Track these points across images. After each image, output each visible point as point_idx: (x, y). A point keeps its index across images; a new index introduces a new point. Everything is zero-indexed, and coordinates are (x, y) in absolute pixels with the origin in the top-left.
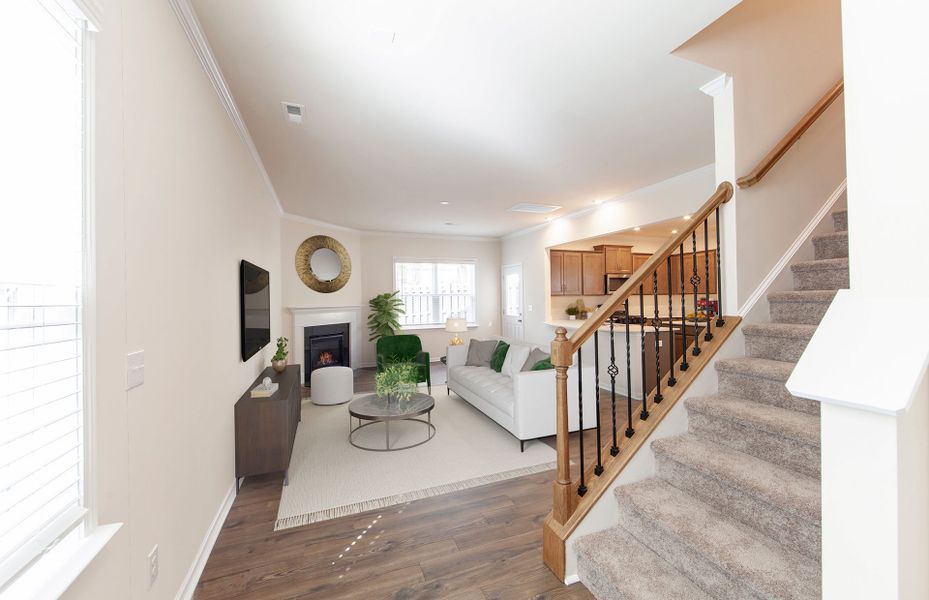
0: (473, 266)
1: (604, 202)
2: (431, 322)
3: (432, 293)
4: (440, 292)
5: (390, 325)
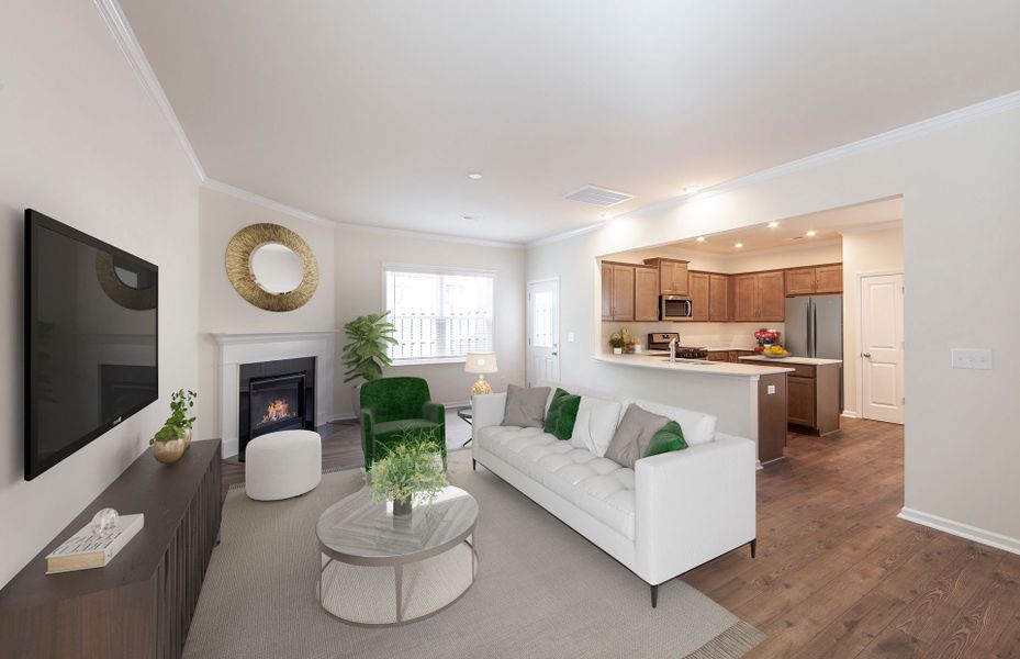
0: (491, 280)
1: (700, 191)
2: (434, 355)
3: (437, 315)
4: (447, 314)
5: (376, 359)
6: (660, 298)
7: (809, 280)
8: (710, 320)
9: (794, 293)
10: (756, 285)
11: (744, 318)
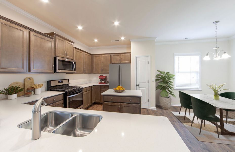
6: (55, 58)
7: (118, 58)
8: (84, 72)
9: (114, 63)
10: (101, 59)
11: (97, 72)
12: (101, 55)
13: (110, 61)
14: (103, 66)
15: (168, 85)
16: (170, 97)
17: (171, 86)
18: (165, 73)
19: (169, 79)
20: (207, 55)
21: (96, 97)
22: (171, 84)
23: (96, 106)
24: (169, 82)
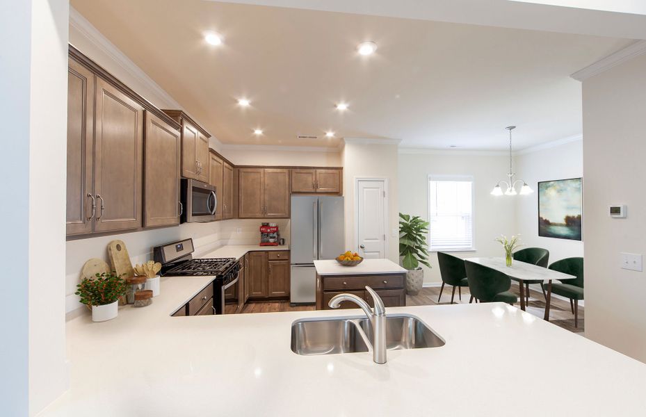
6: (183, 183)
7: (310, 179)
8: (224, 217)
9: (297, 191)
10: (262, 180)
11: (250, 215)
12: (262, 170)
13: (287, 186)
14: (267, 198)
15: (417, 243)
16: (421, 269)
17: (423, 246)
18: (411, 218)
19: (418, 230)
20: (498, 186)
21: (252, 284)
22: (422, 243)
23: (252, 306)
24: (418, 237)
